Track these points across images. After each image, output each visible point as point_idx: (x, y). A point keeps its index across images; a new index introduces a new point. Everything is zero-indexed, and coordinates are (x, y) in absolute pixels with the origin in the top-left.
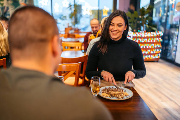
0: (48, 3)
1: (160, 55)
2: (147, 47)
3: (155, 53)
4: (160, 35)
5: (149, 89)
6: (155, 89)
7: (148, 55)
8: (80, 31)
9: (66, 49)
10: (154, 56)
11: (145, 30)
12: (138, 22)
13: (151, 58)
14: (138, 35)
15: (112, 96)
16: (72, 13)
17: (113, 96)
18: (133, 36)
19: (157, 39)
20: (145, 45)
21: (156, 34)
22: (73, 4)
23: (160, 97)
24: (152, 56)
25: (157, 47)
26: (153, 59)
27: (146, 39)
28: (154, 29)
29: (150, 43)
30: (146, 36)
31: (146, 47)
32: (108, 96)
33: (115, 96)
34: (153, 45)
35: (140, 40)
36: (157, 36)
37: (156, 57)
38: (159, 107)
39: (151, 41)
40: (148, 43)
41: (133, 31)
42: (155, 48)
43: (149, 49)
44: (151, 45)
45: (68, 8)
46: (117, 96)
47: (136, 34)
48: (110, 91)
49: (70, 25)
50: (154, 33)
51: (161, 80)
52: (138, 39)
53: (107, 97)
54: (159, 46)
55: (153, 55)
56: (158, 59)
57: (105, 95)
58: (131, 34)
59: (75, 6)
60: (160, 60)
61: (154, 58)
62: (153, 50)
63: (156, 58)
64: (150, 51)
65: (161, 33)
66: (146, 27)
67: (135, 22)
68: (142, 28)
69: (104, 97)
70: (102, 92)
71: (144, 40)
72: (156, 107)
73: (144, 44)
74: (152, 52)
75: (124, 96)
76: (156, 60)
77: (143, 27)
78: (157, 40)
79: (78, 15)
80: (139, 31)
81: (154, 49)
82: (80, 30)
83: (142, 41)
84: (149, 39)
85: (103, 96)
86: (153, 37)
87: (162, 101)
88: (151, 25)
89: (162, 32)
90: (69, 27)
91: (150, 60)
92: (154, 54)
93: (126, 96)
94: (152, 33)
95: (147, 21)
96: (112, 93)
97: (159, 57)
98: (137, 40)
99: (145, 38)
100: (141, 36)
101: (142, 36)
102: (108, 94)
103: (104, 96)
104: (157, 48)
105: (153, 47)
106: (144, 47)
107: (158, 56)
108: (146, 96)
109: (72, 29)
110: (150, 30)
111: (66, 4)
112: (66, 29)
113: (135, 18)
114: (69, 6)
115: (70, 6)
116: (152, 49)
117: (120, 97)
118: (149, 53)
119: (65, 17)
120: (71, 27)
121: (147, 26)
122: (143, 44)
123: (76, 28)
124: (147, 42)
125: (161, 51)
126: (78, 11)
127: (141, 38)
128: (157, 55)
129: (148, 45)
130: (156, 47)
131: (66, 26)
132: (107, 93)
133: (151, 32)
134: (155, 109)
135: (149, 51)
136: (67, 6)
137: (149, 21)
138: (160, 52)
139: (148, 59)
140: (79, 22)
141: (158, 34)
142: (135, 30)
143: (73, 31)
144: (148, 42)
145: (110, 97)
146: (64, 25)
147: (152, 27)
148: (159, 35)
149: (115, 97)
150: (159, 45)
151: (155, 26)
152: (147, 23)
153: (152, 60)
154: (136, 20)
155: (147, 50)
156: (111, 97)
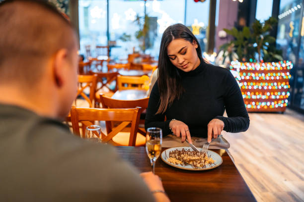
0: (102, 14)
1: (287, 101)
2: (265, 88)
3: (278, 97)
4: (289, 68)
5: (264, 158)
6: (276, 158)
7: (266, 100)
8: (152, 60)
9: (123, 88)
10: (277, 104)
11: (261, 59)
12: (250, 45)
13: (272, 107)
14: (250, 66)
15: (186, 163)
16: (140, 30)
17: (188, 164)
18: (240, 69)
19: (283, 74)
20: (262, 84)
21: (281, 66)
22: (142, 15)
23: (282, 173)
24: (273, 103)
25: (282, 88)
26: (275, 108)
27: (263, 74)
28: (278, 57)
29: (270, 81)
30: (262, 69)
31: (263, 87)
32: (179, 162)
33: (191, 163)
34: (275, 84)
35: (253, 75)
36: (282, 69)
37: (281, 104)
38: (279, 191)
39: (273, 78)
40: (266, 81)
41: (240, 60)
42: (278, 90)
43: (268, 90)
44: (272, 84)
45: (135, 21)
46: (193, 163)
47: (246, 66)
48: (182, 155)
49: (137, 49)
50: (277, 64)
51: (286, 143)
52: (249, 74)
53: (177, 164)
54: (286, 87)
55: (276, 102)
56: (284, 108)
57: (174, 162)
58: (237, 65)
59: (147, 18)
60: (287, 111)
61: (277, 106)
62: (276, 93)
63: (279, 107)
64: (270, 95)
65: (289, 65)
66: (264, 53)
67: (244, 44)
68: (257, 56)
69: (172, 164)
70: (170, 157)
71: (260, 75)
72: (274, 190)
73: (260, 83)
74: (273, 97)
75: (206, 164)
76: (280, 111)
77: (259, 54)
78: (282, 77)
79: (151, 34)
80: (251, 60)
81: (278, 92)
82: (153, 58)
83: (256, 77)
84: (269, 74)
85: (169, 163)
86: (276, 71)
87: (286, 180)
88: (273, 51)
89: (292, 63)
90: (134, 52)
91: (269, 110)
92: (277, 100)
93: (210, 163)
94: (273, 63)
95: (267, 44)
96: (185, 158)
97: (286, 105)
98: (247, 75)
99: (261, 72)
100: (254, 69)
101: (256, 69)
102: (179, 159)
103: (171, 162)
104: (283, 90)
105: (276, 88)
106: (260, 88)
107: (285, 103)
108: (258, 170)
109: (138, 56)
110: (270, 60)
111: (131, 15)
112: (129, 56)
113: (245, 39)
114: (136, 18)
115: (138, 18)
116: (273, 91)
117: (199, 165)
118: (267, 98)
119: (129, 36)
120: (137, 52)
121: (266, 52)
122: (257, 83)
123: (146, 55)
124: (264, 79)
125: (288, 94)
126: (151, 27)
127: (255, 71)
128: (283, 102)
129: (266, 84)
130: (280, 88)
131: (131, 52)
132: (177, 157)
133: (271, 62)
134: (272, 192)
135: (268, 94)
136: (134, 18)
137: (270, 44)
138: (287, 97)
139: (266, 107)
140: (153, 45)
141: (284, 65)
142: (244, 59)
143: (140, 60)
144: (266, 79)
145: (182, 165)
146: (126, 50)
147: (274, 53)
148: (286, 67)
149: (191, 165)
150: (286, 85)
151: (280, 53)
152: (266, 48)
153: (273, 110)
154: (246, 42)
155: (265, 93)
156: (184, 165)
